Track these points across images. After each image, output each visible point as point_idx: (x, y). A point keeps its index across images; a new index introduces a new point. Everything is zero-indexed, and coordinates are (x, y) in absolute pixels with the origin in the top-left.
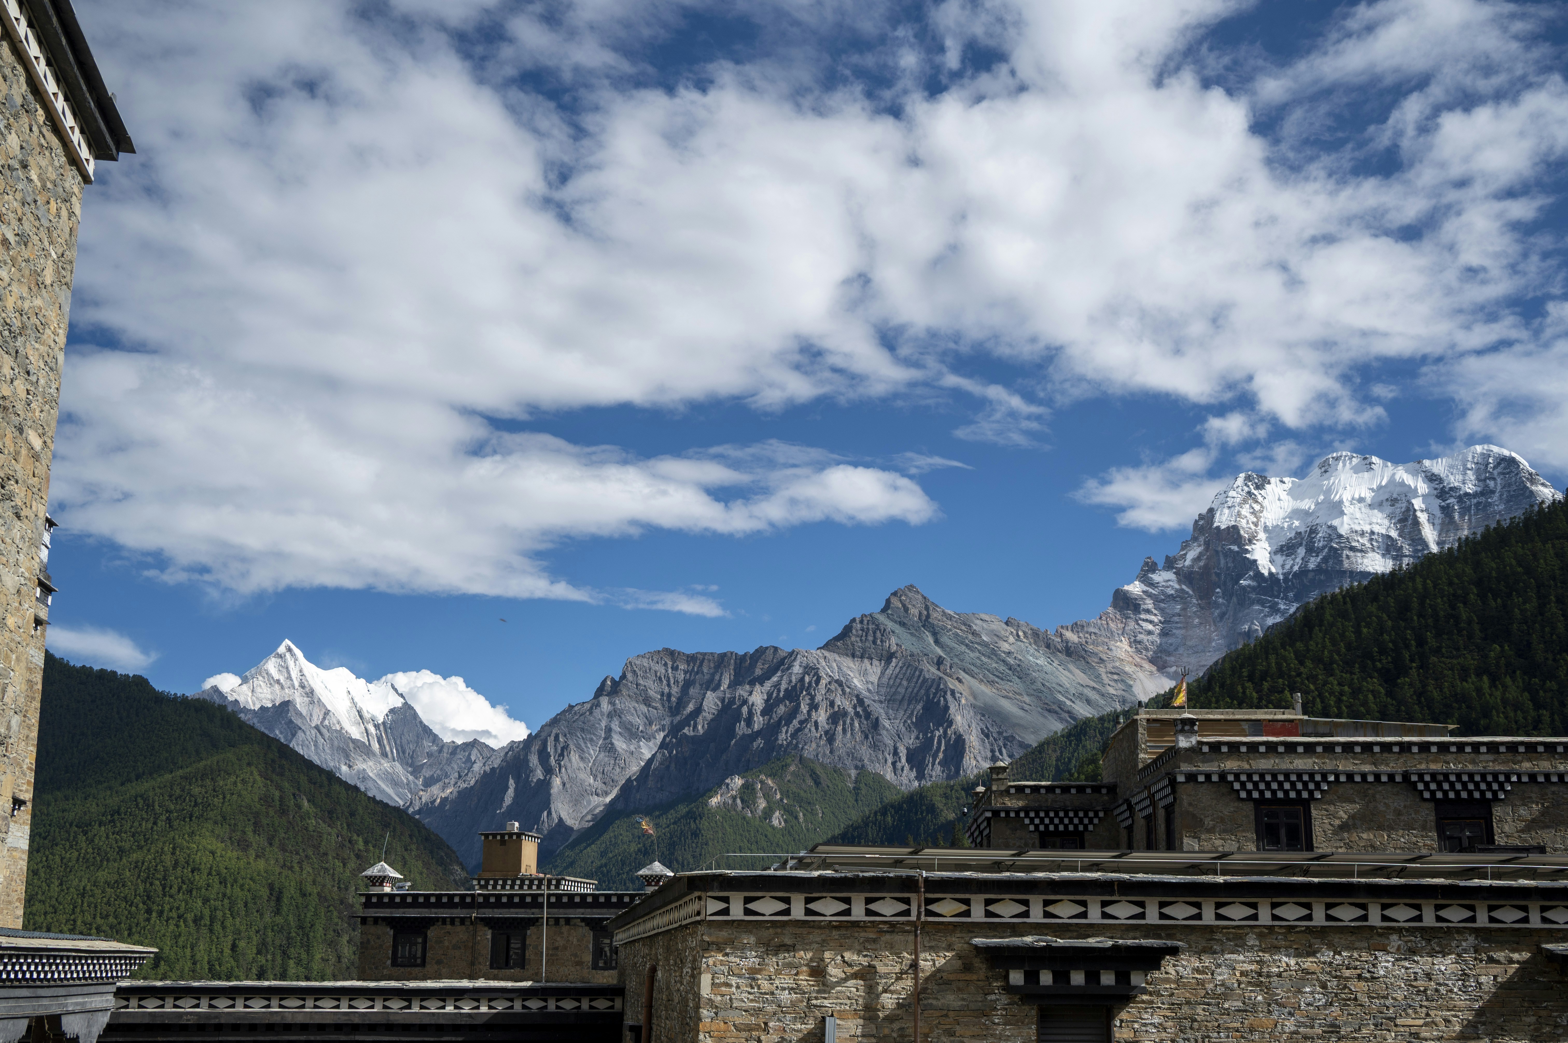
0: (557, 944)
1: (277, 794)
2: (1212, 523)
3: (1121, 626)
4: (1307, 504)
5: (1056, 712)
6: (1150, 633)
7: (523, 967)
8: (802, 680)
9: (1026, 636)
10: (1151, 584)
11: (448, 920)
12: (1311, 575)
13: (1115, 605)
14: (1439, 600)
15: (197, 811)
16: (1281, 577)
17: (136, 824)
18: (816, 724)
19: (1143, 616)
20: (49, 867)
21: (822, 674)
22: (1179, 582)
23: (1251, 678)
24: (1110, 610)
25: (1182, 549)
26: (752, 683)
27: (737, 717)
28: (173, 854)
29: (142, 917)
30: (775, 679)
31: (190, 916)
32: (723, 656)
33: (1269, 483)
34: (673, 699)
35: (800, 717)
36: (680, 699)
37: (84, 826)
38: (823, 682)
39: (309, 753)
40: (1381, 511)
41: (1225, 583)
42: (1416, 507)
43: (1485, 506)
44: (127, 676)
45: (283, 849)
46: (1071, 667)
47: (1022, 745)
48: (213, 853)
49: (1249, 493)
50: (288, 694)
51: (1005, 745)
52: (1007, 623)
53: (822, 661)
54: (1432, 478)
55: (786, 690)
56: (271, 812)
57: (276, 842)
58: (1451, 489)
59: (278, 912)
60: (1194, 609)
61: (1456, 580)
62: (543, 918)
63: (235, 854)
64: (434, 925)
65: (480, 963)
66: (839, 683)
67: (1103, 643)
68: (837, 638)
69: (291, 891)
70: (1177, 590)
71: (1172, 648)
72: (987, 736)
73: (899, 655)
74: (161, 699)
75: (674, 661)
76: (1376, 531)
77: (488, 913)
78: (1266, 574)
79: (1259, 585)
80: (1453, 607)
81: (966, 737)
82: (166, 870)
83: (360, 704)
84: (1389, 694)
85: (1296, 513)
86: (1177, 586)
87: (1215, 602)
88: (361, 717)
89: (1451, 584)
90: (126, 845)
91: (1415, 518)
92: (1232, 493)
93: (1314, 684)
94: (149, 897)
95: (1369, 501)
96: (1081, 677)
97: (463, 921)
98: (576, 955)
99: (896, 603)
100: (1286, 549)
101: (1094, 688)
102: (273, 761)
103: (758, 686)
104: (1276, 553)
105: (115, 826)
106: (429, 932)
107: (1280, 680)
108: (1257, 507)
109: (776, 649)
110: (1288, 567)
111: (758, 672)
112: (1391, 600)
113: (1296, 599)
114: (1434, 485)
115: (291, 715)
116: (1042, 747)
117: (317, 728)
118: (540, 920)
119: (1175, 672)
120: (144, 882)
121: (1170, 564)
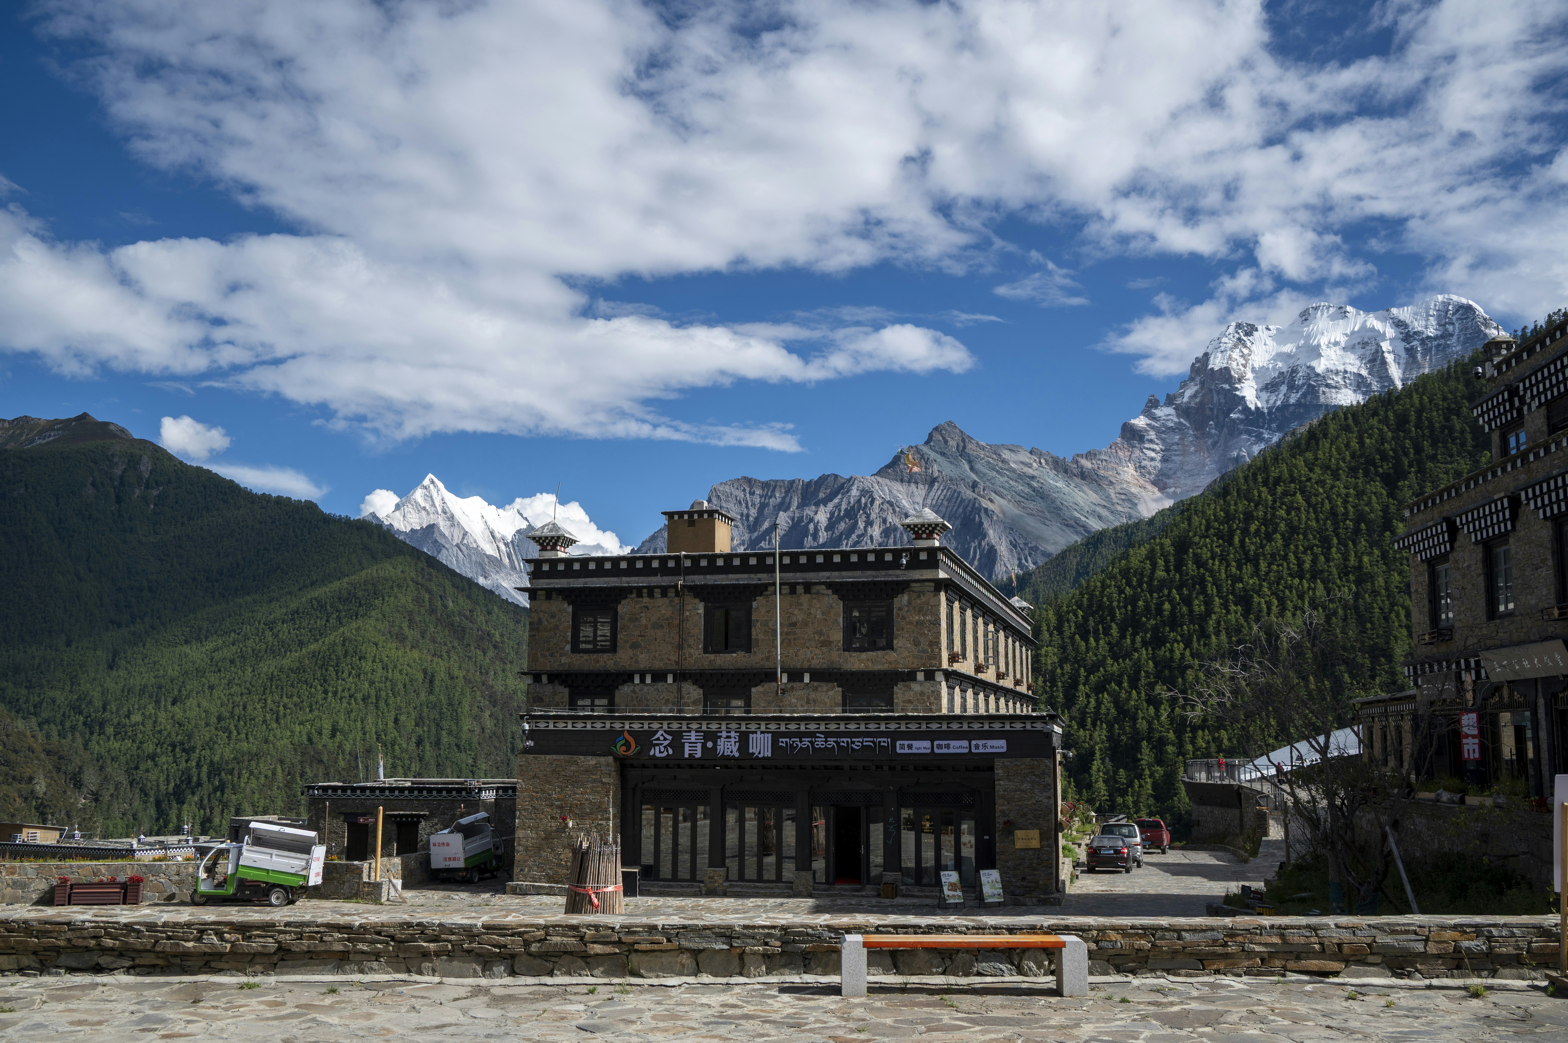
0: (794, 619)
1: (427, 596)
2: (1207, 365)
3: (1128, 454)
4: (1289, 348)
5: (1073, 527)
6: (1152, 459)
7: (749, 650)
8: (859, 501)
9: (1047, 463)
10: (1154, 418)
11: (645, 591)
12: (1291, 409)
13: (1123, 436)
14: (1435, 413)
15: (361, 611)
16: (1266, 411)
17: (312, 622)
18: (871, 537)
19: (1146, 445)
20: (243, 657)
21: (876, 496)
22: (1178, 416)
23: (1265, 483)
24: (1119, 440)
25: (1181, 388)
26: (817, 504)
27: (806, 533)
28: (343, 645)
29: (320, 696)
30: (836, 501)
31: (359, 696)
32: (792, 482)
33: (1257, 330)
34: (751, 519)
35: (858, 532)
36: (756, 519)
37: (270, 625)
38: (877, 503)
39: (453, 565)
40: (1354, 353)
41: (1217, 416)
42: (1384, 349)
43: (1444, 348)
44: (300, 501)
45: (434, 641)
46: (1085, 488)
47: (1045, 554)
48: (376, 644)
49: (1239, 339)
50: (433, 518)
51: (1030, 554)
52: (1031, 453)
53: (875, 485)
54: (1399, 324)
55: (846, 510)
56: (423, 611)
57: (428, 636)
58: (1415, 333)
59: (431, 692)
60: (1191, 439)
61: (1450, 396)
62: (774, 584)
63: (394, 645)
64: (626, 598)
65: (690, 646)
66: (891, 504)
67: (1113, 468)
68: (888, 466)
69: (441, 675)
70: (1176, 423)
71: (1171, 472)
72: (1015, 547)
73: (940, 479)
74: (328, 520)
75: (751, 488)
76: (1349, 370)
77: (699, 580)
78: (1253, 408)
79: (1247, 418)
80: (1447, 419)
81: (997, 547)
82: (338, 658)
83: (492, 526)
84: (1391, 495)
85: (1280, 356)
86: (1176, 420)
87: (1209, 432)
88: (493, 537)
89: (1445, 399)
90: (306, 639)
91: (1383, 358)
92: (1224, 340)
93: (1323, 487)
94: (325, 681)
95: (1343, 344)
96: (1093, 497)
97: (664, 591)
98: (820, 633)
99: (937, 437)
100: (1270, 387)
101: (1104, 506)
102: (422, 569)
103: (822, 507)
104: (1261, 390)
105: (295, 624)
106: (620, 607)
107: (1292, 485)
108: (1246, 351)
109: (836, 476)
110: (1271, 402)
111: (822, 495)
112: (1391, 415)
113: (1279, 429)
114: (1400, 330)
115: (436, 535)
116: (1063, 555)
117: (457, 546)
118: (771, 589)
119: (1174, 492)
120: (321, 668)
121: (1170, 400)
